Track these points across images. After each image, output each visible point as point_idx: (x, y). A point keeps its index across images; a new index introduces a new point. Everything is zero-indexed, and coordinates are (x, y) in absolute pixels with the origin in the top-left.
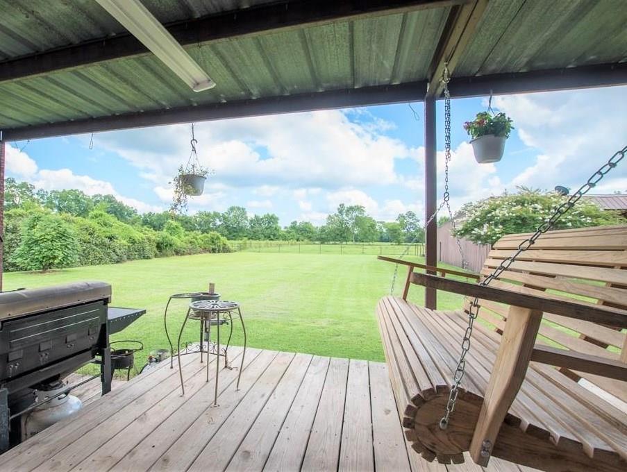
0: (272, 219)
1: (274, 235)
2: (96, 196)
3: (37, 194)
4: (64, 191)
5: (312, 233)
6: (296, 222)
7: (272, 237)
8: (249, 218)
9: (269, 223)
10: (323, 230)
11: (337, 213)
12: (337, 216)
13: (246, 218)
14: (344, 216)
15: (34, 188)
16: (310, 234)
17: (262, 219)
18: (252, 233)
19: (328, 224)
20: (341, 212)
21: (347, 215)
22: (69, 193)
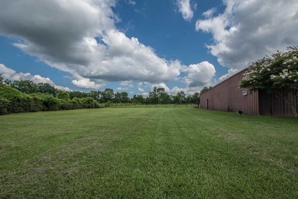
0: (125, 94)
1: (126, 101)
2: (40, 84)
3: (5, 82)
4: (22, 81)
5: (143, 100)
6: (135, 95)
7: (125, 102)
8: (115, 94)
9: (124, 96)
10: (147, 99)
11: (153, 91)
12: (153, 92)
13: (113, 94)
14: (156, 92)
15: (3, 79)
16: (142, 100)
17: (121, 94)
18: (116, 100)
19: (150, 96)
20: (155, 91)
21: (158, 92)
22: (25, 82)
